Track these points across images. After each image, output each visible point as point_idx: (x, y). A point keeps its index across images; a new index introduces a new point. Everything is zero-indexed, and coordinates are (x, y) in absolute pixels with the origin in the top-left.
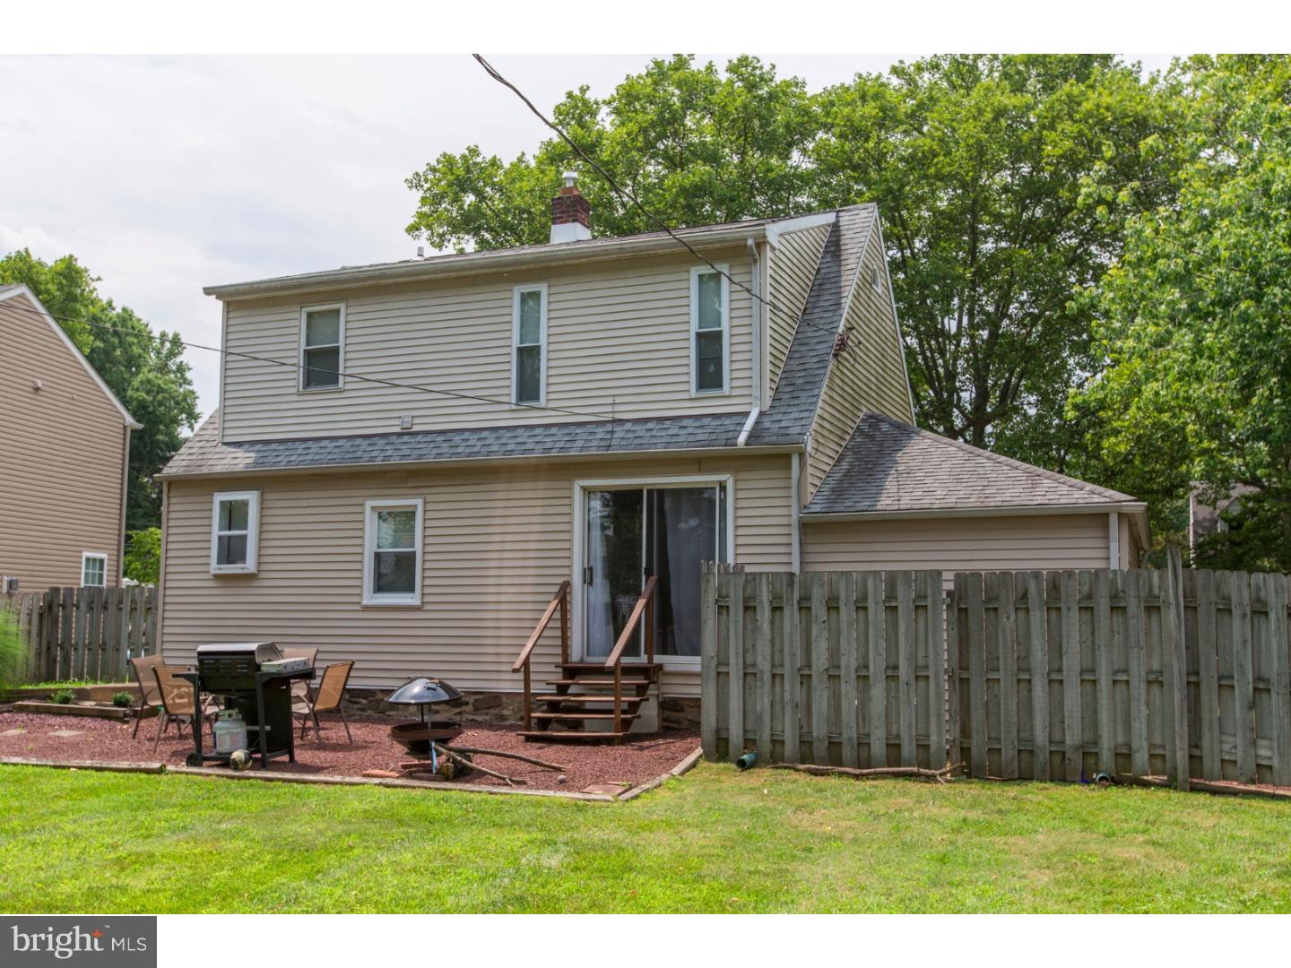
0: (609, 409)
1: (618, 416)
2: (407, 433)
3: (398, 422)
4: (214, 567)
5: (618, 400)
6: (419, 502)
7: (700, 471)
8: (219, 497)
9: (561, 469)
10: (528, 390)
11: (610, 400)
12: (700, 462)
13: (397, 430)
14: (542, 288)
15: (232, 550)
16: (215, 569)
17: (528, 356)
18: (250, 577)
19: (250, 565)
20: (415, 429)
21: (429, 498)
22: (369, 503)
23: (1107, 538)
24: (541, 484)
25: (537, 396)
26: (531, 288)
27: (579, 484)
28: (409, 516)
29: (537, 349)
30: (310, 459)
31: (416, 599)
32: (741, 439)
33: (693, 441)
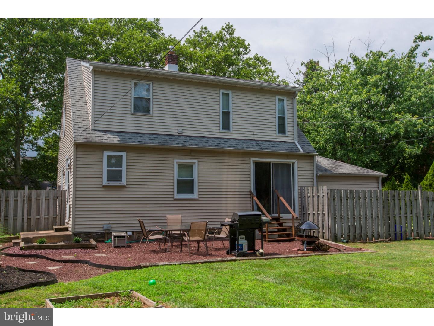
0: (253, 136)
1: (256, 139)
2: (180, 135)
3: (176, 131)
4: (105, 182)
5: (255, 133)
6: (196, 161)
7: (288, 159)
8: (106, 154)
9: (247, 154)
10: (226, 126)
11: (253, 133)
12: (287, 156)
13: (177, 134)
14: (230, 92)
15: (114, 176)
16: (106, 183)
17: (226, 115)
18: (123, 187)
19: (124, 182)
20: (184, 134)
21: (200, 160)
22: (176, 161)
23: (378, 183)
24: (240, 159)
25: (228, 129)
26: (226, 92)
27: (252, 159)
28: (191, 166)
29: (229, 113)
30: (147, 142)
31: (195, 196)
32: (301, 150)
33: (285, 149)
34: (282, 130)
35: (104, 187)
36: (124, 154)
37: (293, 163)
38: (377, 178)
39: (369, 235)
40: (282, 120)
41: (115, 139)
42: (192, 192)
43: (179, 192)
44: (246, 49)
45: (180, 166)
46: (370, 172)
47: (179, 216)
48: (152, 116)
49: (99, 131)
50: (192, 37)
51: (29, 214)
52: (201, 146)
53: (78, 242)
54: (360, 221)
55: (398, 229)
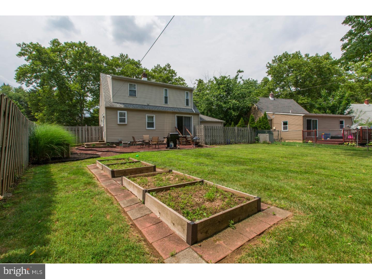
1: (177, 107)
2: (148, 105)
3: (147, 103)
4: (119, 123)
6: (155, 115)
7: (189, 115)
8: (119, 112)
9: (174, 113)
10: (166, 102)
11: (176, 105)
14: (168, 89)
15: (122, 120)
17: (166, 98)
18: (126, 125)
19: (126, 123)
20: (150, 105)
22: (147, 115)
24: (171, 115)
25: (167, 103)
26: (166, 89)
27: (176, 115)
28: (153, 117)
29: (167, 97)
30: (136, 107)
31: (154, 128)
32: (195, 112)
33: (188, 111)
34: (187, 104)
35: (118, 125)
36: (126, 112)
37: (191, 117)
38: (222, 123)
39: (218, 143)
40: (187, 100)
41: (122, 106)
42: (153, 127)
43: (148, 127)
44: (175, 75)
45: (149, 117)
46: (220, 121)
47: (148, 136)
48: (137, 97)
49: (116, 103)
50: (154, 69)
51: (88, 136)
52: (156, 109)
53: (109, 145)
54: (215, 138)
55: (228, 141)
